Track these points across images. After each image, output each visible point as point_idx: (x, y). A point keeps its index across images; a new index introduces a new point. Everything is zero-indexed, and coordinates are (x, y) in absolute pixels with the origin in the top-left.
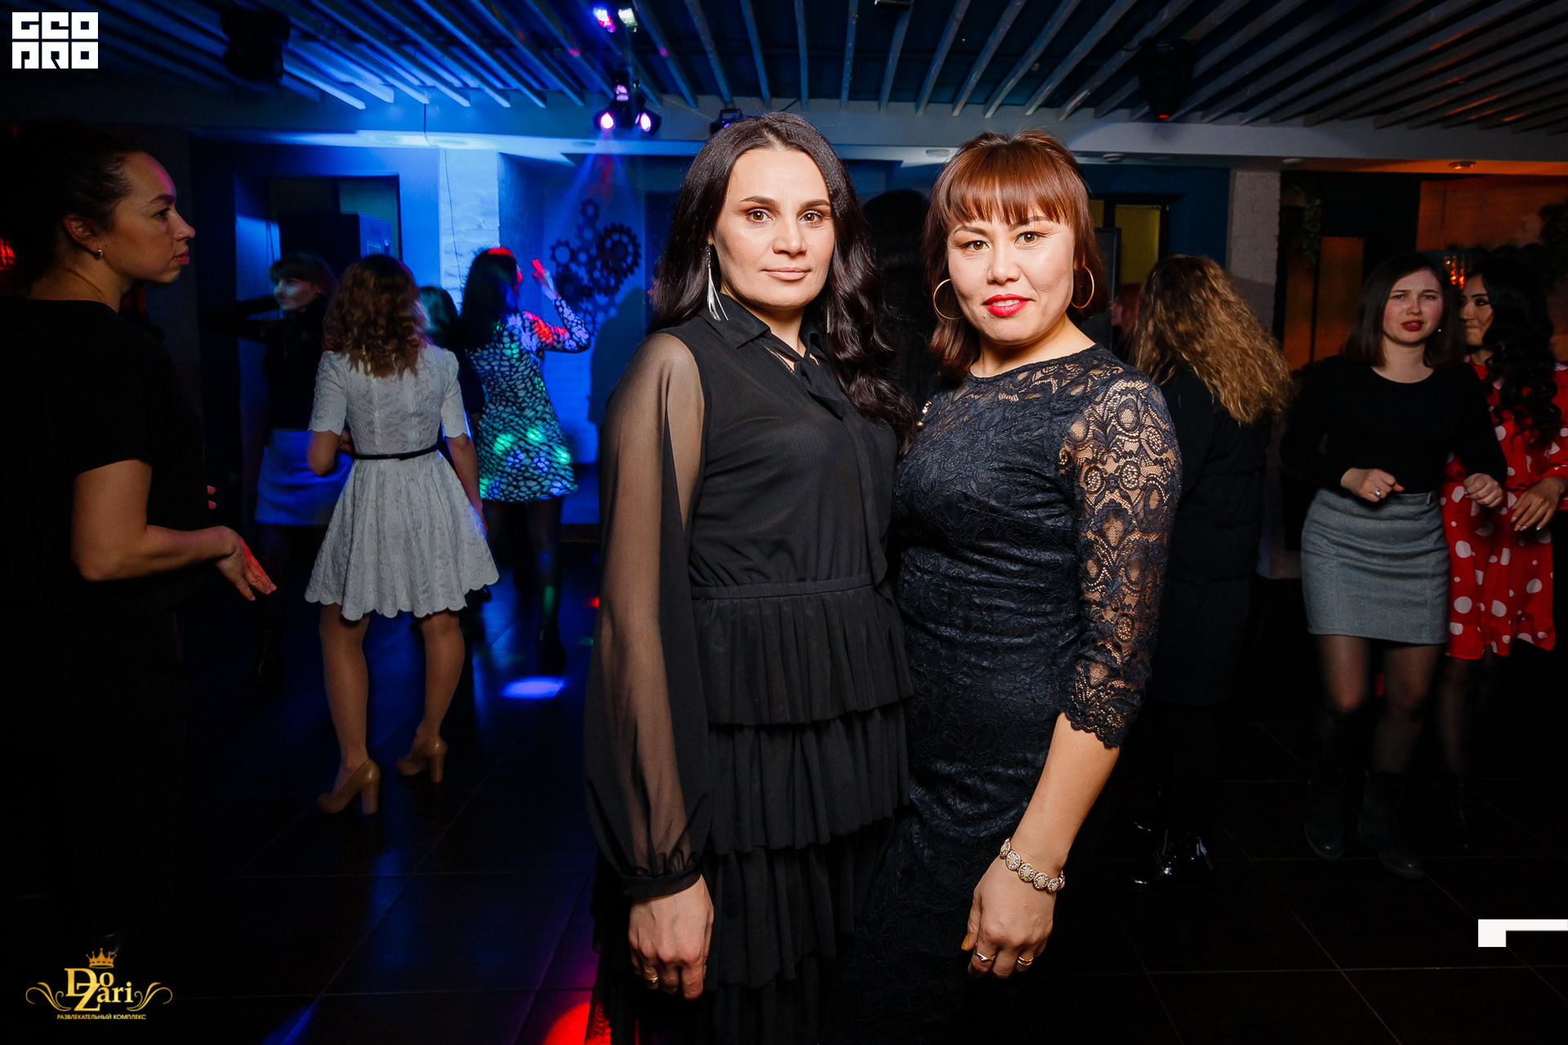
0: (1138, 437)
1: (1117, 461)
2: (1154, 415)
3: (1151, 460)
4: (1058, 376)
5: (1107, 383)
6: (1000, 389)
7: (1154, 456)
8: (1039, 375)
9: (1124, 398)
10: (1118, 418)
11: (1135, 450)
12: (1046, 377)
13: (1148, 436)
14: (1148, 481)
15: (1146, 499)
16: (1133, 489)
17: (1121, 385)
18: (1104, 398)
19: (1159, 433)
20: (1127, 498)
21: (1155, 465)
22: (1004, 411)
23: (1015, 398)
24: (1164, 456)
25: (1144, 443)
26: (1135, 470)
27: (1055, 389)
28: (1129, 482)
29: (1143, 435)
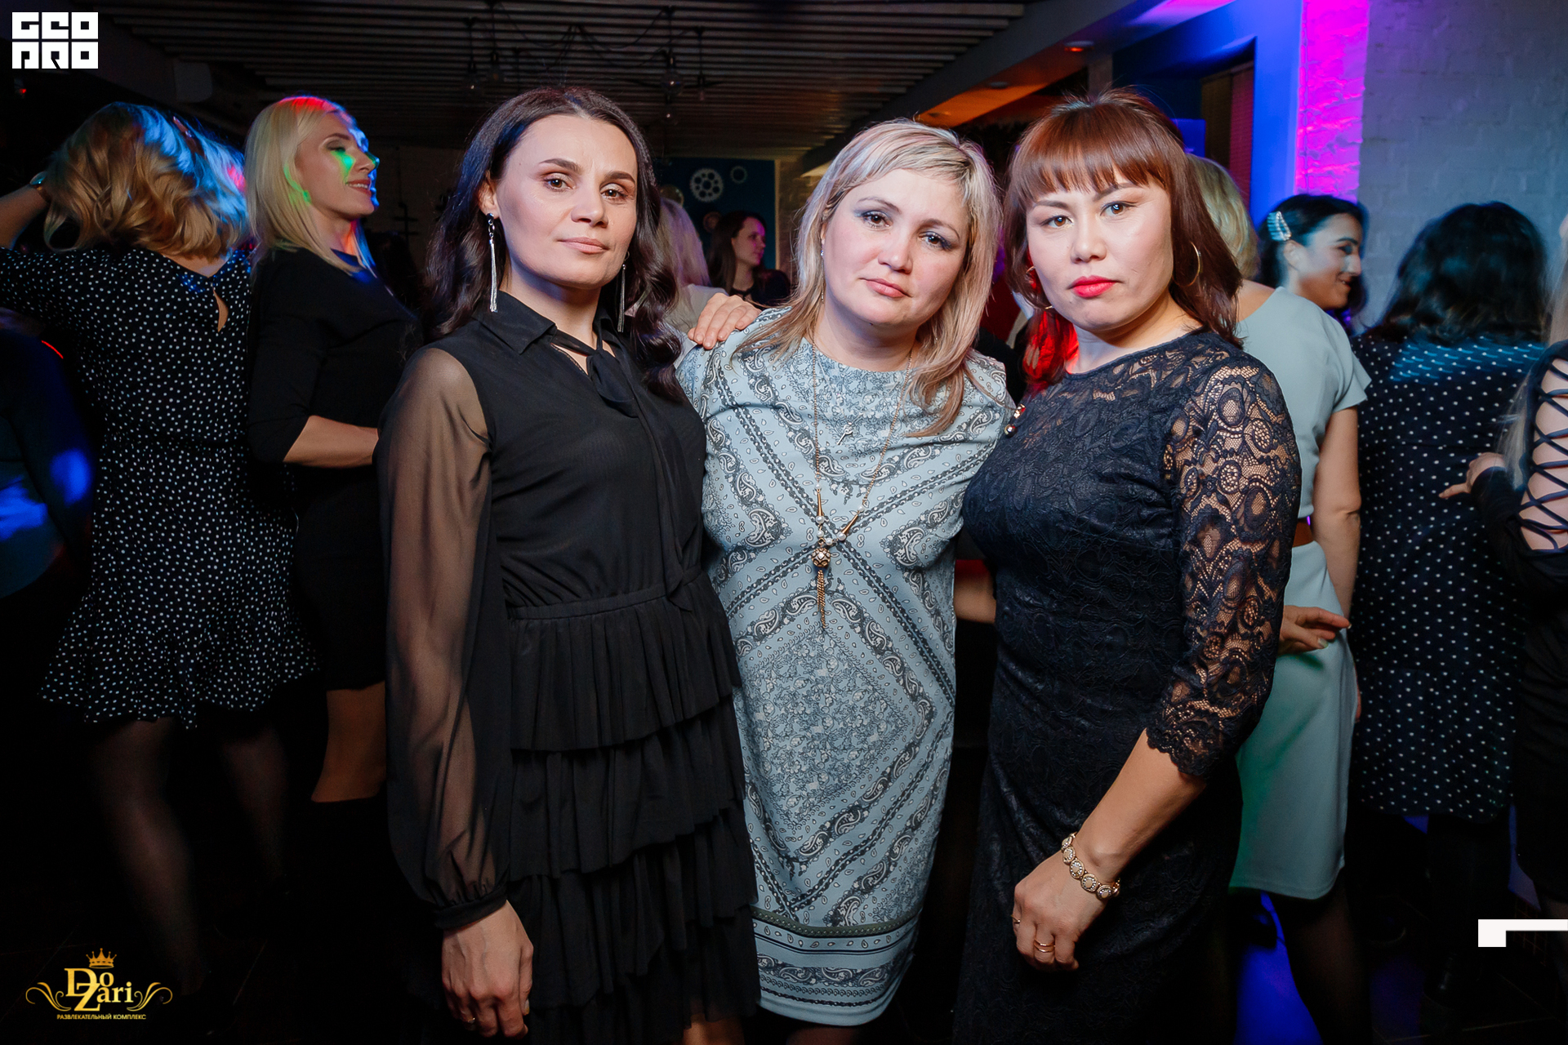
0: (1242, 432)
1: (1215, 461)
2: (1263, 405)
3: (1255, 458)
4: (1159, 366)
5: (1208, 372)
6: (1094, 386)
7: (1259, 454)
8: (1137, 366)
9: (1227, 388)
10: (1220, 411)
11: (1236, 448)
12: (1145, 369)
13: (1255, 430)
14: (1250, 482)
15: (1247, 504)
16: (1233, 493)
17: (1224, 373)
18: (1204, 388)
19: (1267, 427)
20: (1225, 502)
21: (1260, 464)
22: (1100, 413)
23: (1111, 397)
24: (1272, 454)
25: (1248, 438)
26: (1235, 470)
27: (1154, 382)
28: (1228, 484)
29: (1248, 430)
